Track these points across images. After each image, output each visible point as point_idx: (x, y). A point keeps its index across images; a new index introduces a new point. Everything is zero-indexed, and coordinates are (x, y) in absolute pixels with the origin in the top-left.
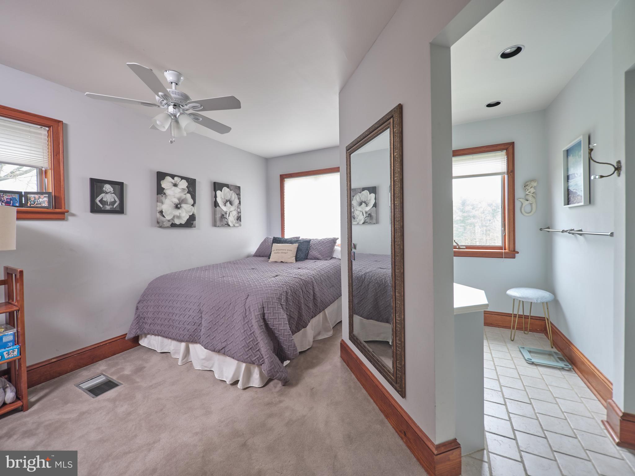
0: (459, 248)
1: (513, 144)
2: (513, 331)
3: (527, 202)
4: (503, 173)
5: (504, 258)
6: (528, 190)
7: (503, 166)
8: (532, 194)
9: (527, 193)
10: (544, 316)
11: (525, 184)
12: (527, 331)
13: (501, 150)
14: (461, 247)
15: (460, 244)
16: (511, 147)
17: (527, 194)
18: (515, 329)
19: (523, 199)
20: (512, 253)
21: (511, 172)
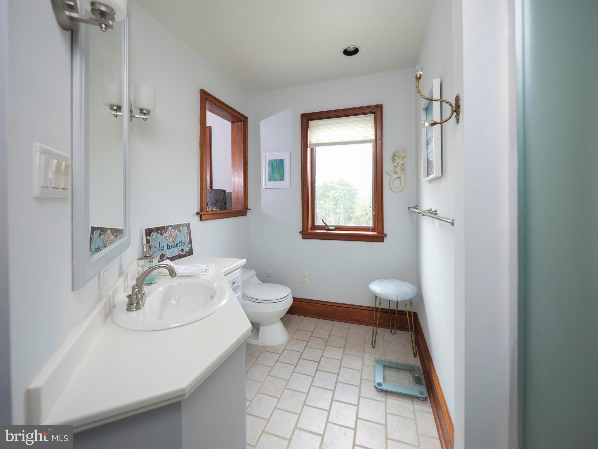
0: (328, 229)
1: (381, 106)
2: (375, 328)
3: (396, 176)
4: (371, 140)
5: (372, 241)
6: (396, 161)
7: (371, 132)
8: (401, 167)
9: (395, 164)
10: (405, 310)
11: (393, 154)
12: (395, 329)
13: (370, 113)
14: (330, 228)
15: (328, 224)
16: (379, 110)
17: (396, 166)
18: (377, 326)
19: (391, 172)
20: (379, 237)
21: (379, 140)
